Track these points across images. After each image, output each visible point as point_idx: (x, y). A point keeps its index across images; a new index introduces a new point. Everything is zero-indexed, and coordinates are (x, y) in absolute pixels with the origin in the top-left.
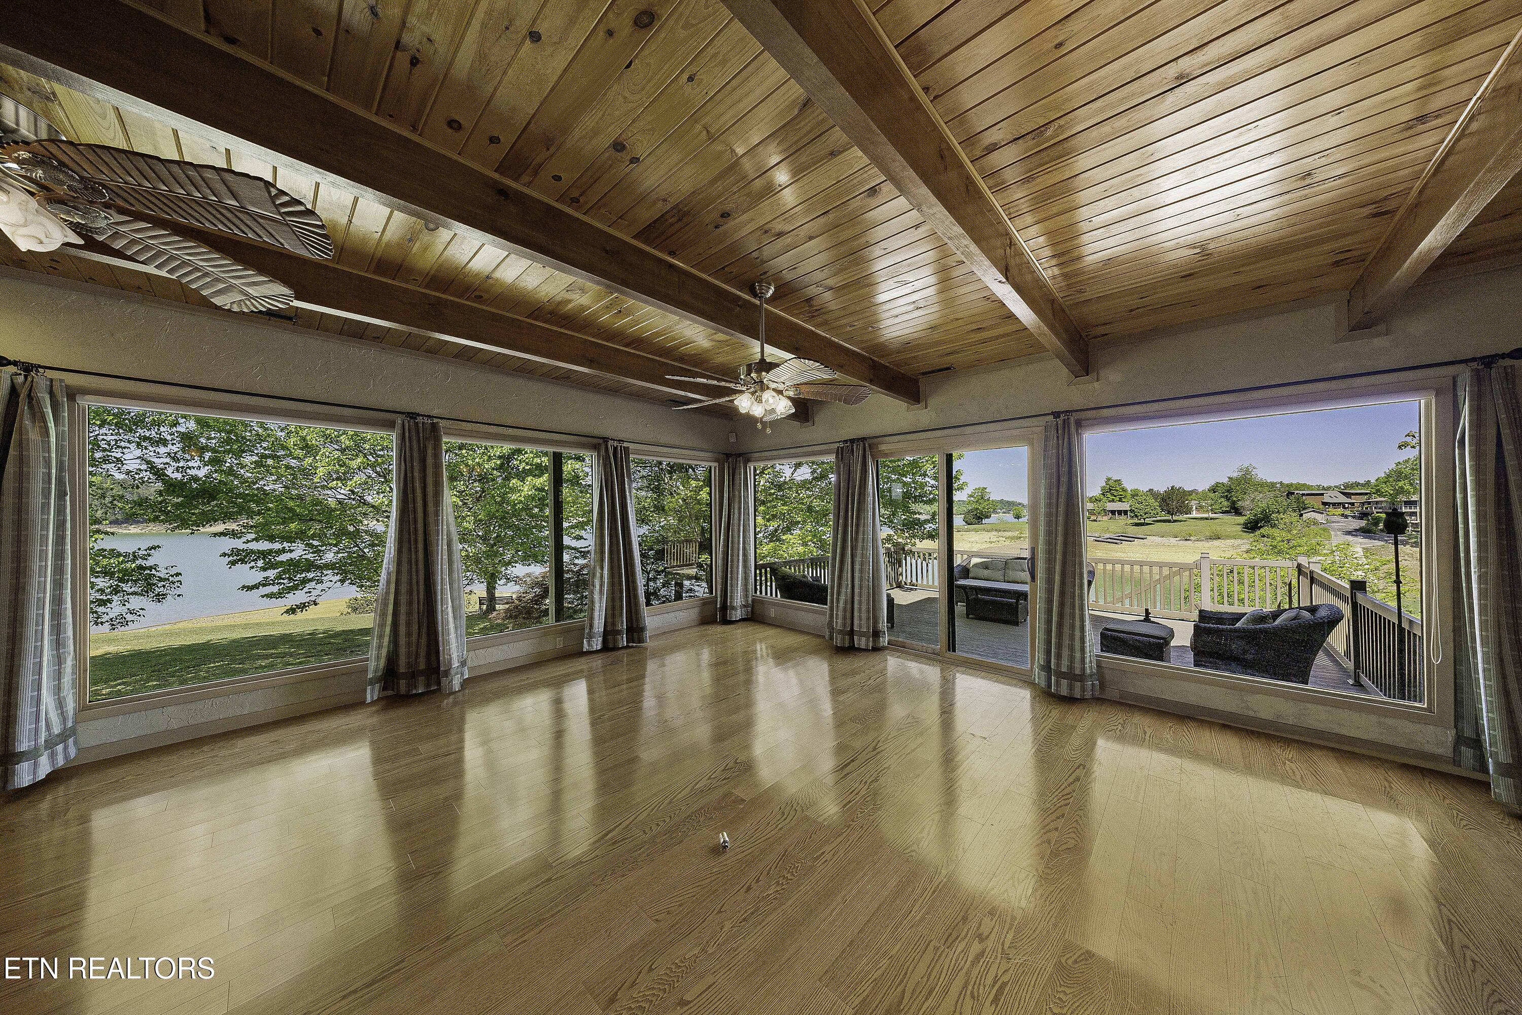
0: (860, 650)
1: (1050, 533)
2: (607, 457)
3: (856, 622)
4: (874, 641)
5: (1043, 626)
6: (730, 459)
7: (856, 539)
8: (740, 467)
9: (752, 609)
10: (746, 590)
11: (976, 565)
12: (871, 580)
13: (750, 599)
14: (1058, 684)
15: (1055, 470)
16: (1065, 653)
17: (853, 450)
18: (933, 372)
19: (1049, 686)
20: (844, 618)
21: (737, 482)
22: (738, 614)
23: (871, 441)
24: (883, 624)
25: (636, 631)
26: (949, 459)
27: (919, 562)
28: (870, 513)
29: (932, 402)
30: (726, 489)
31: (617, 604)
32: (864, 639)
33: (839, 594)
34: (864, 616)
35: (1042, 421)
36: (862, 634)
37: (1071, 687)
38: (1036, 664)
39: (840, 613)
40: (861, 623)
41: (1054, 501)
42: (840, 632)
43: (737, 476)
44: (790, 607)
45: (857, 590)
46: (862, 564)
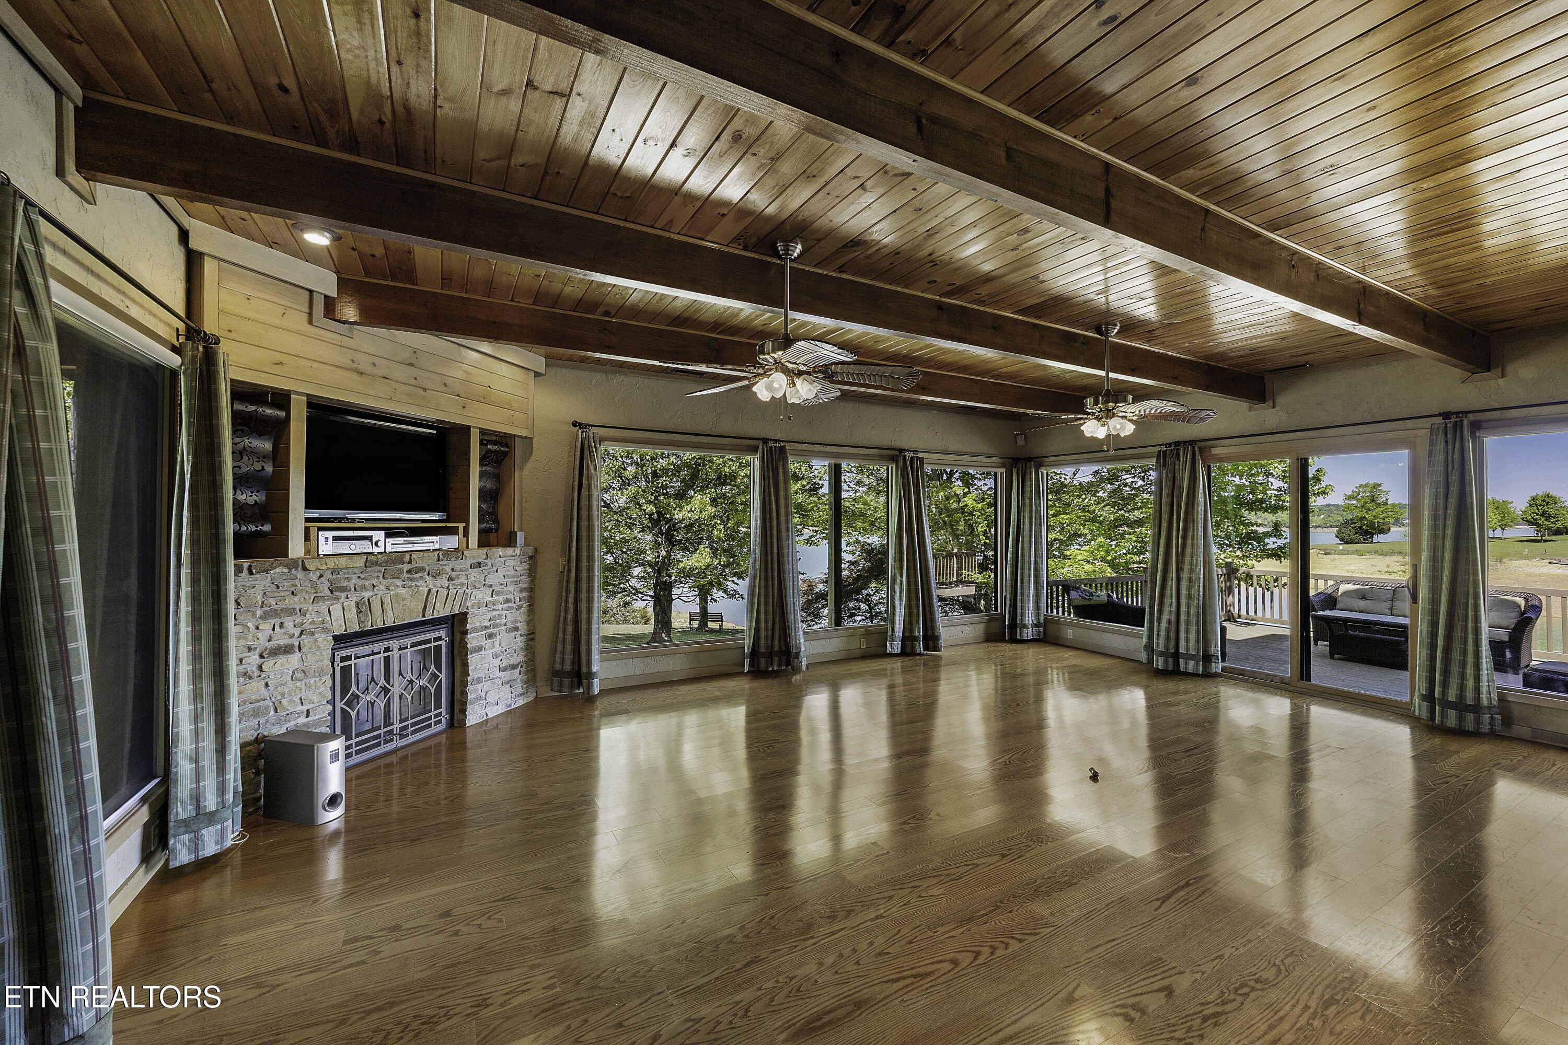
0: (1187, 674)
1: (1435, 548)
2: (904, 469)
3: (1182, 643)
4: (1204, 667)
5: (1425, 651)
6: (1019, 465)
7: (1183, 554)
8: (1031, 474)
9: (1045, 630)
10: (1037, 607)
11: (1346, 593)
12: (1201, 599)
13: (1042, 618)
14: (1443, 715)
15: (1442, 479)
16: (1454, 681)
17: (1178, 455)
18: (1284, 369)
19: (1432, 718)
20: (1168, 638)
21: (1027, 489)
22: (1029, 633)
23: (1203, 444)
24: (1216, 649)
25: (932, 641)
26: (1305, 465)
27: (1259, 590)
28: (1201, 525)
29: (1281, 400)
30: (1014, 496)
31: (914, 610)
32: (1191, 663)
33: (1160, 612)
34: (1192, 637)
35: (1427, 423)
36: (1189, 657)
37: (1461, 719)
38: (1417, 694)
39: (1163, 634)
40: (1188, 643)
41: (1441, 512)
42: (1162, 654)
43: (1028, 483)
44: (1090, 628)
45: (1183, 609)
46: (1190, 580)
